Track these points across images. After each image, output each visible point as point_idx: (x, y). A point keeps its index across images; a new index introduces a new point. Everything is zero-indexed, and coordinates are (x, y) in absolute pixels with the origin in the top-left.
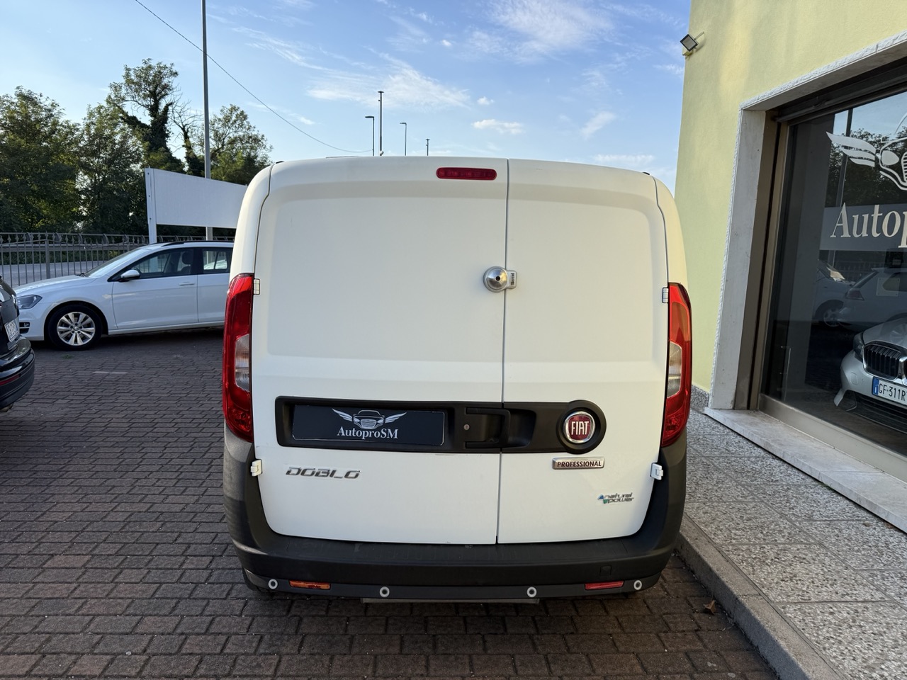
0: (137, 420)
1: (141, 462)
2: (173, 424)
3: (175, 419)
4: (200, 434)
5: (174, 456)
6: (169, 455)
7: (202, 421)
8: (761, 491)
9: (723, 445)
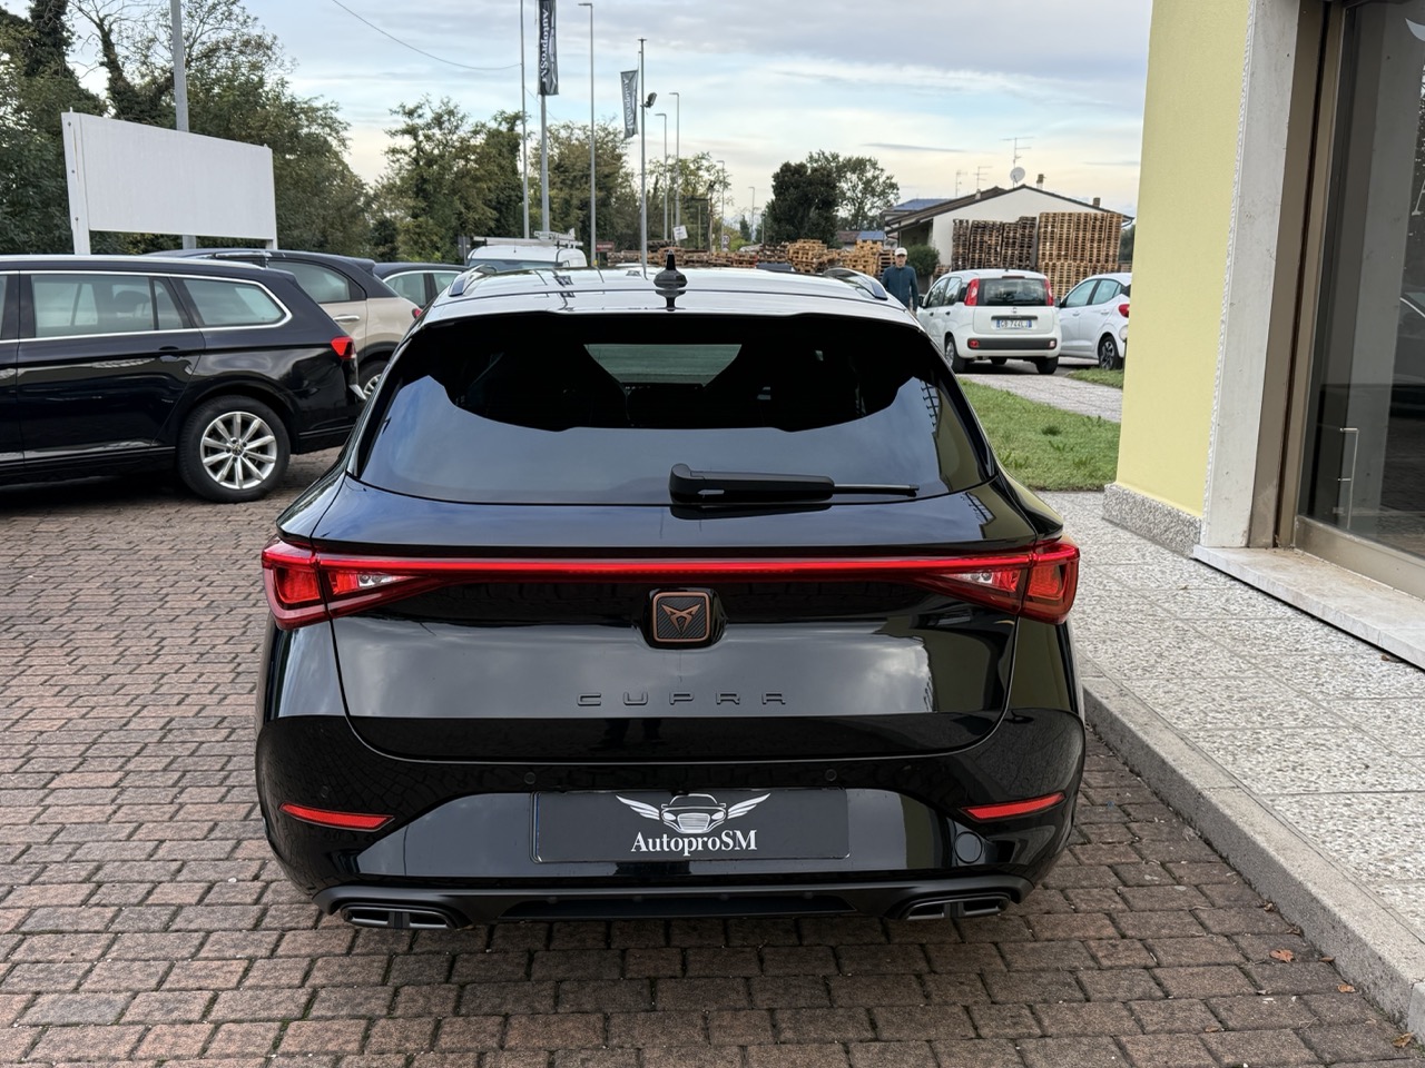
8: (1273, 663)
9: (1219, 603)
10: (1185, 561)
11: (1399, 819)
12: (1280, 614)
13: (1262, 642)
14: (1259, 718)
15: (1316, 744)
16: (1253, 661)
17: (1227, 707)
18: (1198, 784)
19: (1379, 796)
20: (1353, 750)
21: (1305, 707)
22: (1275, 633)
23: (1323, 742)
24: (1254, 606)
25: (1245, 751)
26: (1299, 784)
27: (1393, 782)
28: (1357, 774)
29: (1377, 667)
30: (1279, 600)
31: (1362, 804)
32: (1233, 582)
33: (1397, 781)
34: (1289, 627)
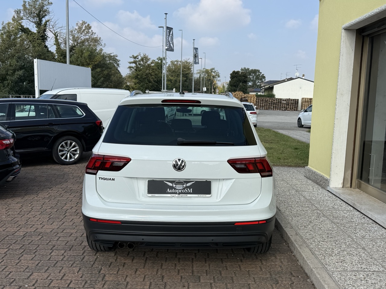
8: (343, 226)
9: (332, 205)
10: (325, 191)
11: (370, 281)
12: (348, 209)
13: (341, 218)
14: (335, 244)
15: (350, 254)
16: (338, 225)
17: (327, 240)
19: (365, 273)
20: (361, 256)
21: (349, 241)
22: (346, 215)
23: (352, 253)
24: (342, 206)
26: (342, 267)
27: (371, 268)
28: (361, 264)
29: (374, 228)
30: (350, 205)
31: (360, 275)
32: (337, 198)
33: (372, 268)
34: (351, 213)
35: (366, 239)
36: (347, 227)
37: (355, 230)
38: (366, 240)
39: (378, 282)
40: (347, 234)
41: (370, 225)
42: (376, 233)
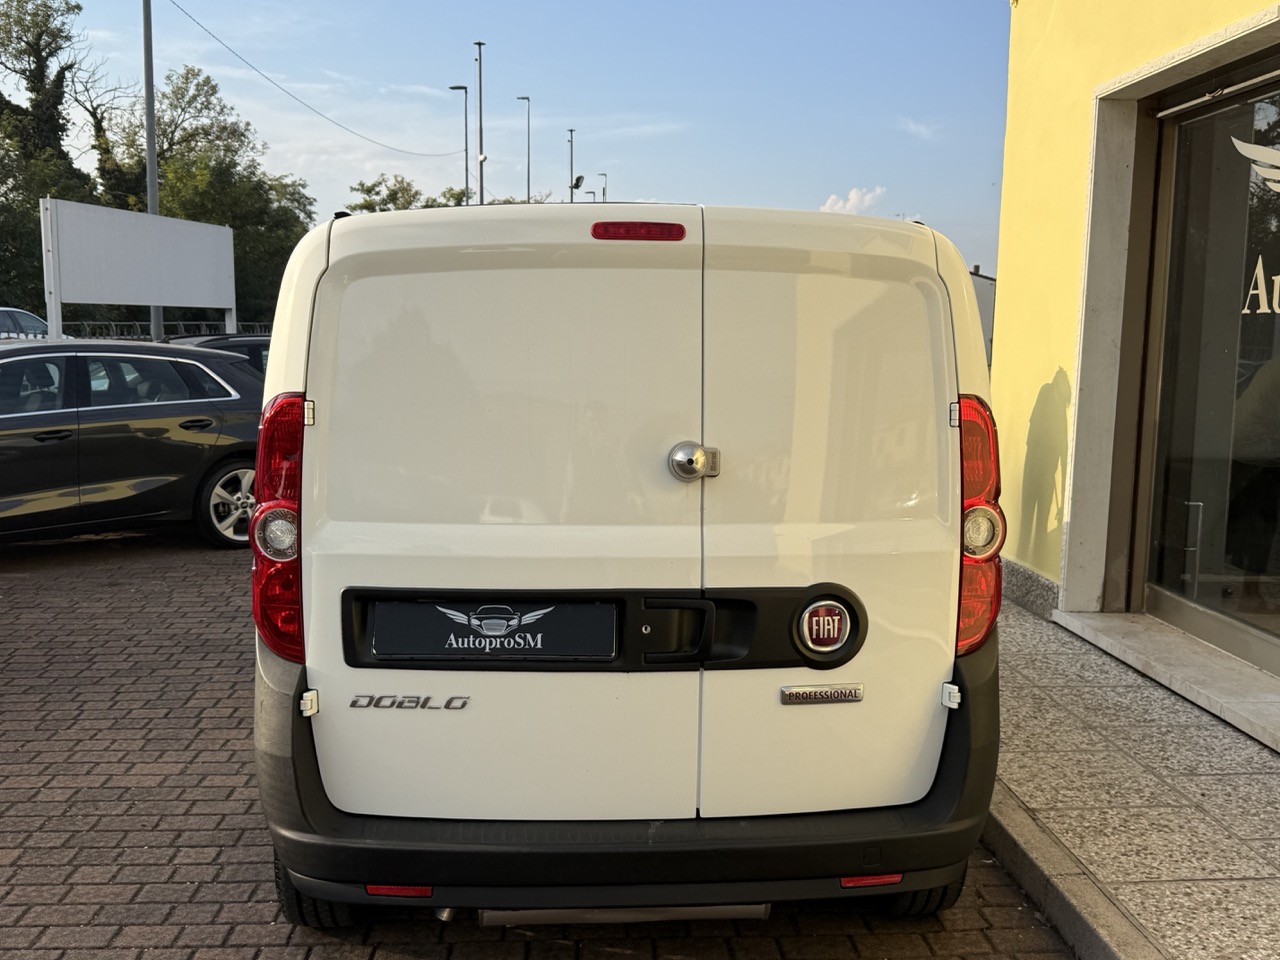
0: (61, 652)
1: (79, 715)
2: (125, 656)
3: (126, 648)
4: (174, 671)
5: (134, 706)
6: (126, 705)
7: (174, 650)
8: (1122, 735)
9: (1074, 669)
10: (1045, 624)
11: (1237, 911)
12: (1130, 681)
13: (1113, 711)
14: (1107, 797)
15: (1160, 825)
16: (1104, 733)
17: (1078, 784)
18: (1047, 869)
19: (1218, 884)
20: (1194, 831)
21: (1151, 784)
22: (1126, 702)
23: (1166, 823)
24: (1107, 673)
25: (1092, 833)
26: (1142, 870)
27: (1232, 868)
28: (1198, 859)
29: (1220, 740)
30: (1130, 667)
31: (1202, 893)
32: (1088, 647)
33: (1236, 867)
34: (1139, 695)
35: (1200, 775)
36: (1135, 741)
37: (1163, 750)
38: (1203, 778)
39: (1262, 912)
40: (1140, 764)
41: (1207, 730)
42: (1230, 755)
